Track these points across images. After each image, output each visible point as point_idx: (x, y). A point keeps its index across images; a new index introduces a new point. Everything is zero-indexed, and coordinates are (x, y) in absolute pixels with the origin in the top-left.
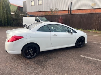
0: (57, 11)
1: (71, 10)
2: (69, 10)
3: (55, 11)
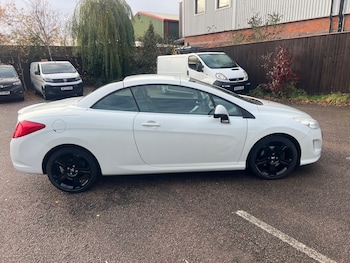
0: (275, 25)
1: (341, 16)
2: (331, 17)
3: (267, 26)
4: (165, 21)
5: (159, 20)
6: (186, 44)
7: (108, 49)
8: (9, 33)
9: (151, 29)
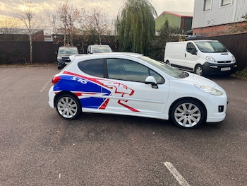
4: (182, 17)
5: (179, 16)
6: (194, 34)
7: (136, 38)
8: (79, 27)
9: (167, 23)
